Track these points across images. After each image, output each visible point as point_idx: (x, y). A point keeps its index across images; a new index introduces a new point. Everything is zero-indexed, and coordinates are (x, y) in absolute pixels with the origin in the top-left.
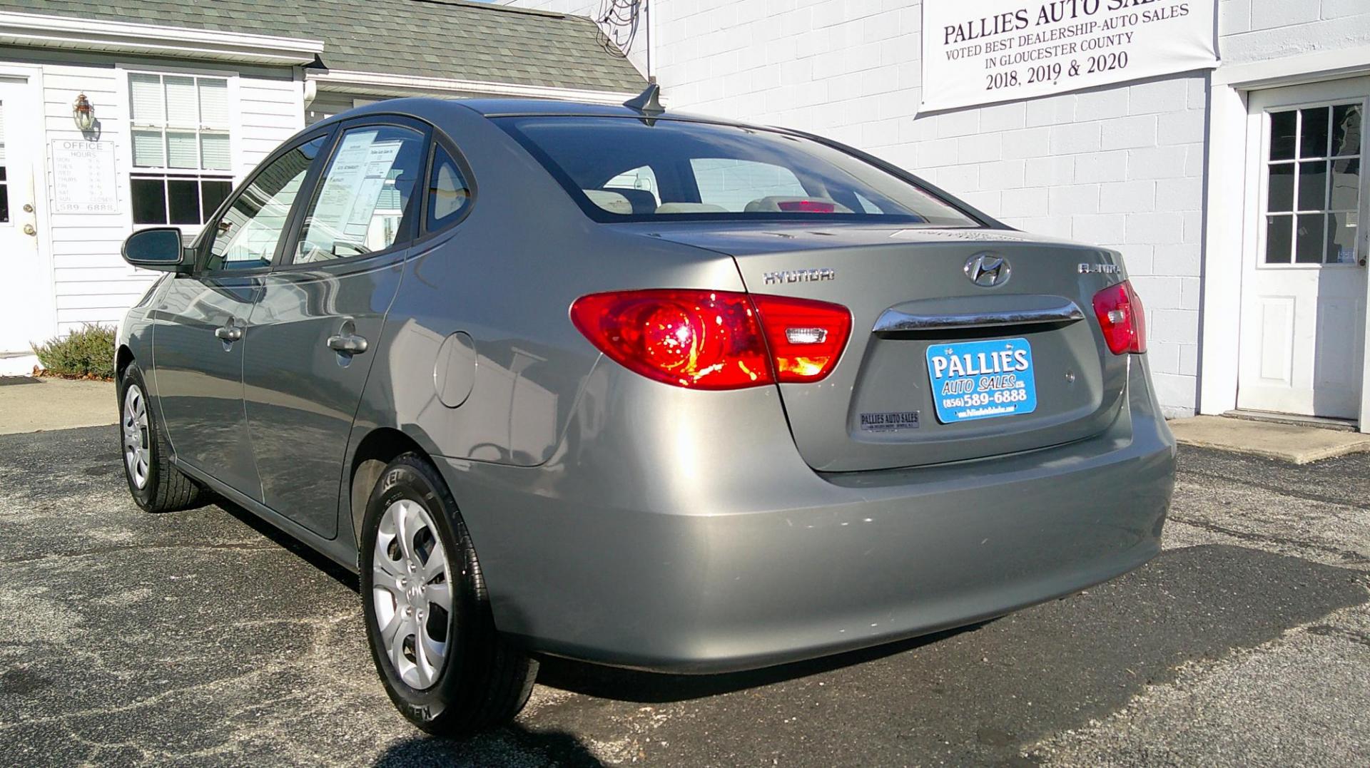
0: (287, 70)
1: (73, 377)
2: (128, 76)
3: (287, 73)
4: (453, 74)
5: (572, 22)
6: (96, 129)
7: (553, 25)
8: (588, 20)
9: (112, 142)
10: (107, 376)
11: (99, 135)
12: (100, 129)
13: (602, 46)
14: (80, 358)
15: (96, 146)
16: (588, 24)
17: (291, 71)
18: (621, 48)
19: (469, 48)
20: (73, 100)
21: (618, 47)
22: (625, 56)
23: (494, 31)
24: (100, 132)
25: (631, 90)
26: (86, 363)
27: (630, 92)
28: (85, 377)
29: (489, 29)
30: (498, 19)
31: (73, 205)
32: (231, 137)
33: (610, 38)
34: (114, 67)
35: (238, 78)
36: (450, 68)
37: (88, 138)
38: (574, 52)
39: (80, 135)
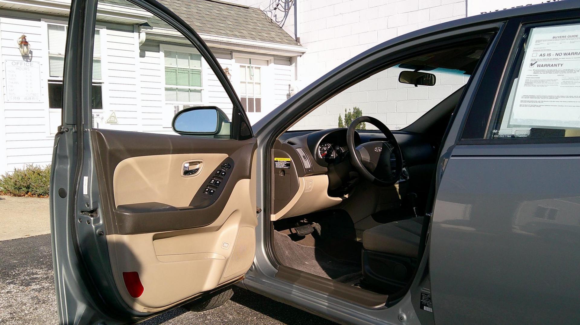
0: (130, 27)
1: (20, 196)
2: (48, 26)
3: (131, 28)
4: (210, 32)
5: (253, 11)
6: (30, 55)
7: (245, 11)
8: (259, 9)
9: (38, 63)
10: (41, 195)
11: (32, 58)
12: (32, 55)
13: (270, 22)
14: (25, 185)
15: (30, 64)
16: (260, 12)
17: (132, 27)
18: (278, 24)
19: (213, 20)
20: (17, 38)
21: (277, 23)
22: (281, 28)
23: (221, 13)
24: (32, 57)
25: (289, 44)
26: (28, 187)
27: (289, 45)
28: (26, 195)
29: (219, 11)
30: (220, 7)
31: (16, 97)
32: (102, 62)
33: (272, 19)
34: (40, 20)
35: (106, 29)
36: (207, 29)
37: (26, 60)
38: (259, 25)
39: (21, 58)
